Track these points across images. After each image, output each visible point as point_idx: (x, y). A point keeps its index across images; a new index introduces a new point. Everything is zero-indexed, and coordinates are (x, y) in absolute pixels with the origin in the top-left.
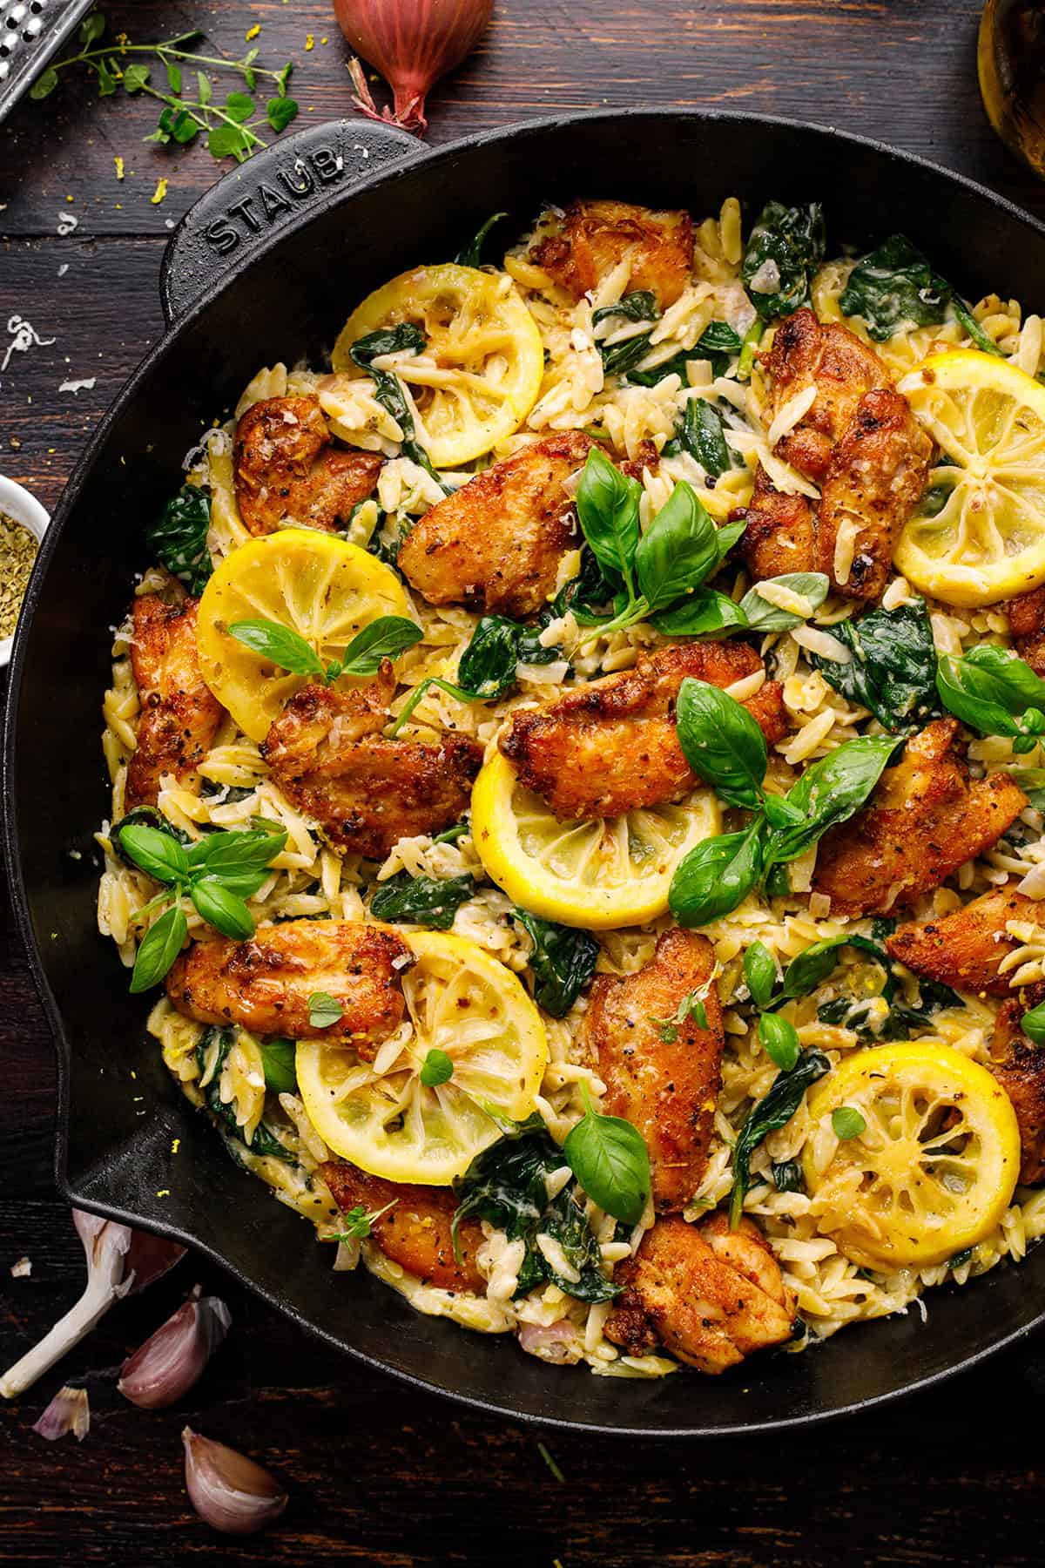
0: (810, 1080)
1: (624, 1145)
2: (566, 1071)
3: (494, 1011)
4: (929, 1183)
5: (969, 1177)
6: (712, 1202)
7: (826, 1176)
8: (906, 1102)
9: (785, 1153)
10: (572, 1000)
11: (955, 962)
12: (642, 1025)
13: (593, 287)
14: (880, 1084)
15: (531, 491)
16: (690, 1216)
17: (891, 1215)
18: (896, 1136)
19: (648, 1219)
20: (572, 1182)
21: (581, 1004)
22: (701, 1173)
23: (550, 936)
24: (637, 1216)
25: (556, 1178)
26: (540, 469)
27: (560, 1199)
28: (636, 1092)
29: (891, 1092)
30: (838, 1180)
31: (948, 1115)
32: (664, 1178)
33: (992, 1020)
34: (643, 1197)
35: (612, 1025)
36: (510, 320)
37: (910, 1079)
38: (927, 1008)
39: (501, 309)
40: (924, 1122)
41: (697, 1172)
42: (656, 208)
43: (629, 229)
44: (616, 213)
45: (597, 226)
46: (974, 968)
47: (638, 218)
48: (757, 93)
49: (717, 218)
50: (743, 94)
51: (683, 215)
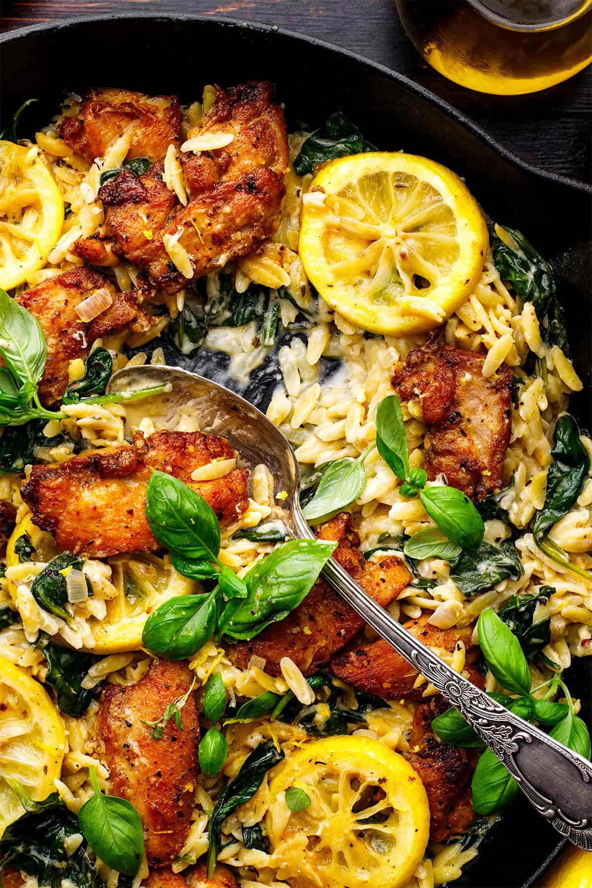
0: (270, 765)
1: (124, 817)
2: (79, 759)
3: (25, 714)
4: (360, 846)
5: (390, 841)
6: (193, 858)
7: (283, 838)
8: (342, 783)
9: (251, 820)
10: (87, 704)
11: (380, 679)
12: (138, 725)
13: (101, 155)
14: (323, 770)
15: (51, 314)
16: (177, 868)
17: (330, 869)
18: (335, 808)
19: (144, 872)
20: (84, 844)
21: (94, 707)
22: (185, 837)
23: (65, 658)
24: (135, 870)
25: (73, 840)
26: (59, 296)
27: (77, 856)
28: (132, 776)
29: (332, 775)
30: (290, 841)
31: (374, 793)
32: (155, 842)
33: (410, 719)
34: (138, 856)
35: (114, 725)
36: (36, 180)
37: (345, 767)
38: (361, 709)
39: (30, 173)
40: (356, 797)
41: (182, 836)
42: (151, 94)
43: (128, 109)
44: (119, 98)
45: (102, 107)
46: (395, 682)
47: (137, 101)
48: (241, 8)
49: (201, 102)
50: (231, 9)
51: (172, 99)
